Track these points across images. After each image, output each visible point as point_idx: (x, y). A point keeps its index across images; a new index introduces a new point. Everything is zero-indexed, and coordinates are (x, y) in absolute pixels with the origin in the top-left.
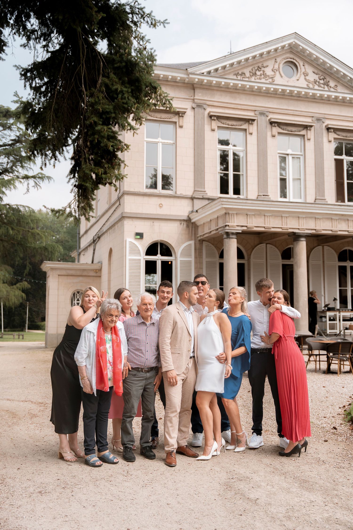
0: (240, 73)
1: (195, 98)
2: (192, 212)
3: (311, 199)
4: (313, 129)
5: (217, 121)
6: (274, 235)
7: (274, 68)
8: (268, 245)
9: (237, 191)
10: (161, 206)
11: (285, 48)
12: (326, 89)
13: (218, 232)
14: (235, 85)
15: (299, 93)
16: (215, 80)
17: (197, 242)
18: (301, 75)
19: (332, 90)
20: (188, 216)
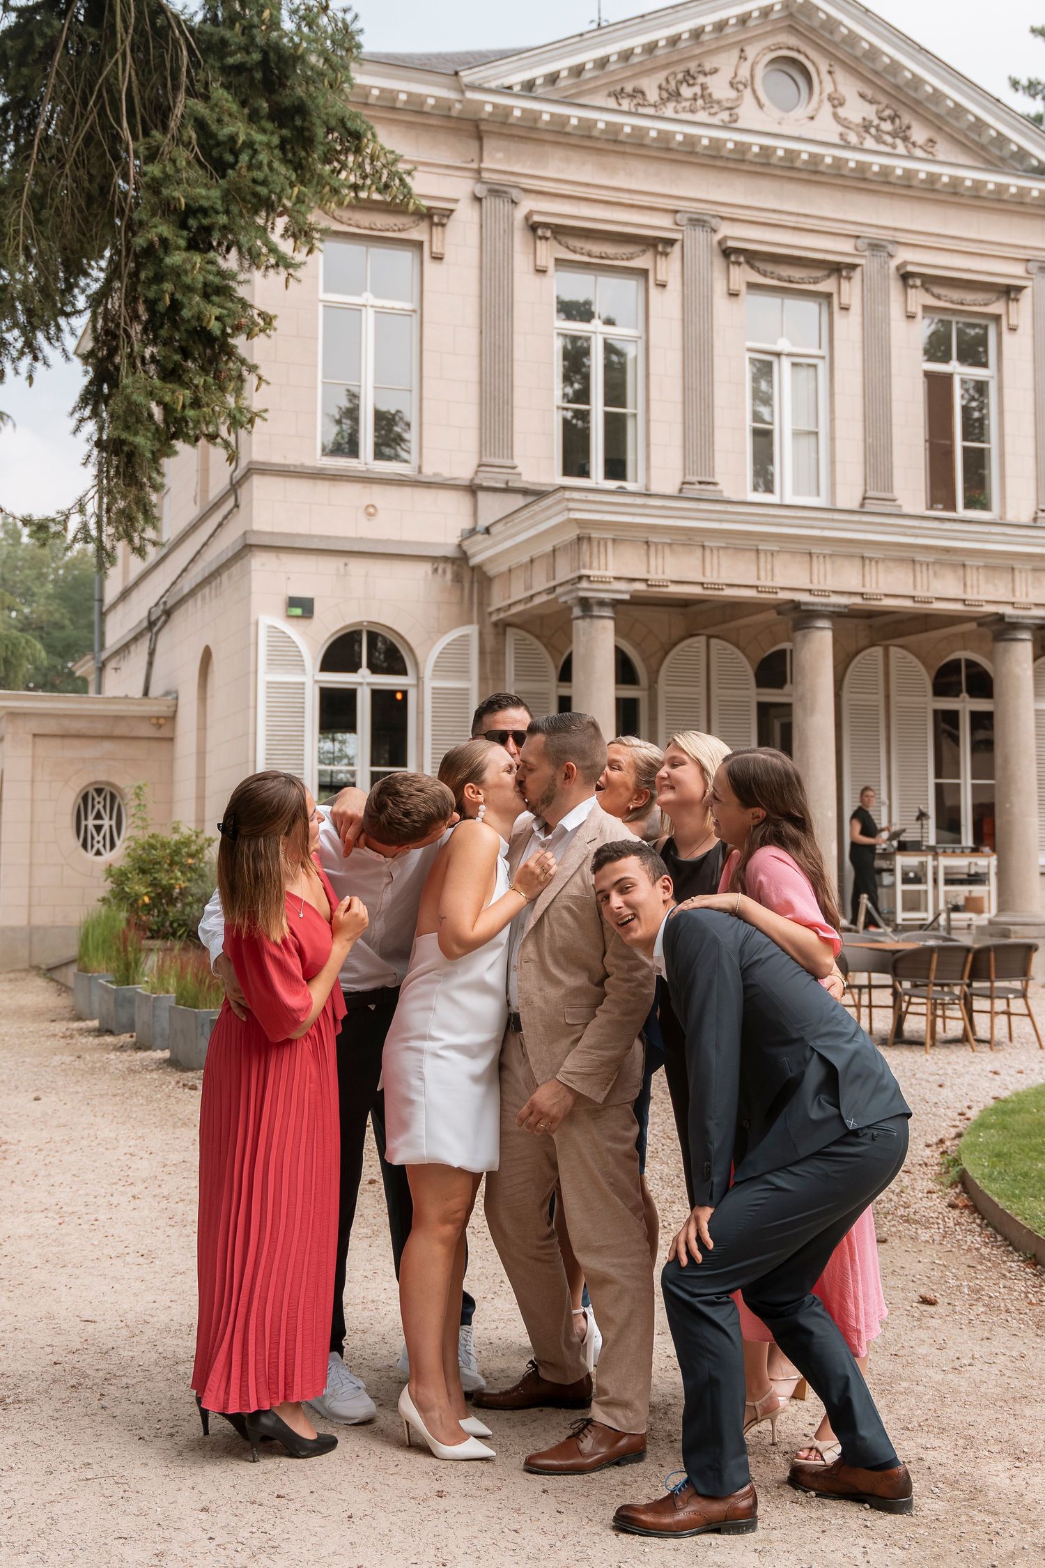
0: (629, 88)
1: (483, 165)
2: (473, 532)
3: (849, 497)
4: (857, 274)
5: (552, 242)
6: (735, 608)
7: (738, 79)
8: (713, 641)
9: (616, 468)
10: (370, 512)
11: (773, 16)
12: (901, 149)
13: (556, 598)
14: (614, 129)
15: (815, 159)
16: (547, 110)
17: (489, 630)
18: (821, 101)
19: (918, 153)
20: (460, 546)
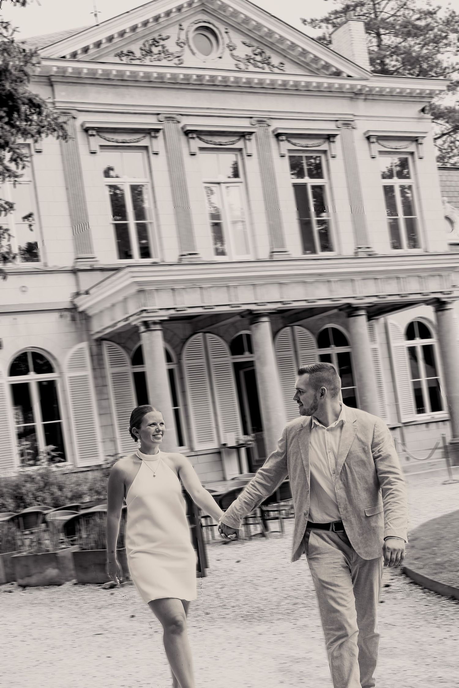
0: (125, 52)
1: (56, 100)
2: (78, 294)
3: (264, 254)
4: (253, 137)
5: (97, 137)
6: (217, 318)
7: (181, 41)
8: (208, 334)
9: (145, 252)
10: (23, 290)
11: (194, 5)
12: (267, 70)
13: (129, 324)
14: (121, 73)
15: (225, 79)
16: (85, 67)
17: (94, 344)
18: (224, 48)
19: (276, 70)
20: (72, 302)
